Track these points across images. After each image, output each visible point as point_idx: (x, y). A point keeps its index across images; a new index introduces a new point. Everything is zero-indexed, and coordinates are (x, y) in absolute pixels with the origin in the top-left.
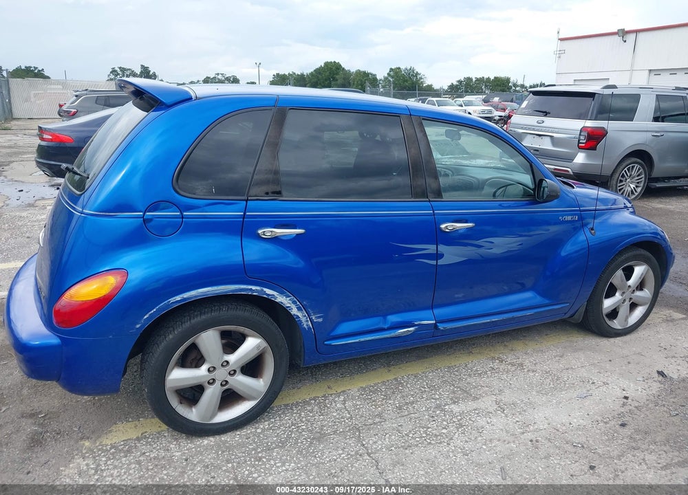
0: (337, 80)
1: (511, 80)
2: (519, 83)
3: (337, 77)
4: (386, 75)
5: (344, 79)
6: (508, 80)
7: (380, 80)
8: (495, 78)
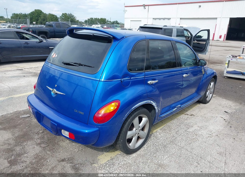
0: (41, 17)
1: (106, 19)
2: (109, 20)
3: (41, 16)
4: (61, 16)
5: (44, 17)
6: (105, 19)
7: (59, 18)
8: (101, 18)
